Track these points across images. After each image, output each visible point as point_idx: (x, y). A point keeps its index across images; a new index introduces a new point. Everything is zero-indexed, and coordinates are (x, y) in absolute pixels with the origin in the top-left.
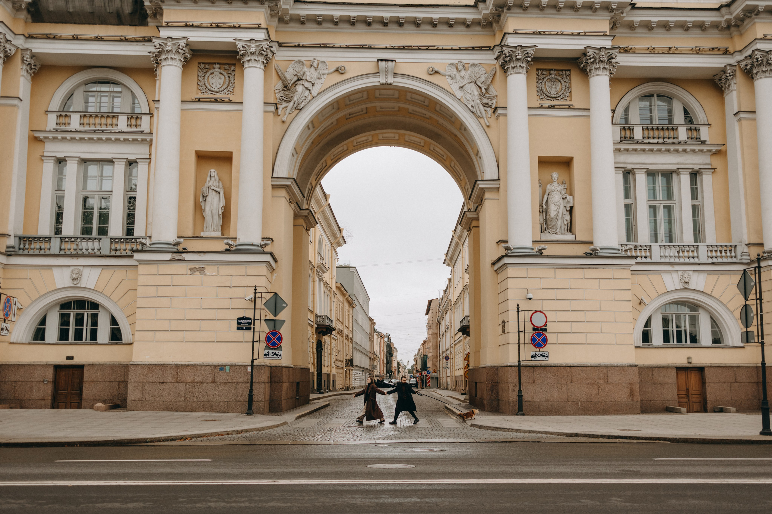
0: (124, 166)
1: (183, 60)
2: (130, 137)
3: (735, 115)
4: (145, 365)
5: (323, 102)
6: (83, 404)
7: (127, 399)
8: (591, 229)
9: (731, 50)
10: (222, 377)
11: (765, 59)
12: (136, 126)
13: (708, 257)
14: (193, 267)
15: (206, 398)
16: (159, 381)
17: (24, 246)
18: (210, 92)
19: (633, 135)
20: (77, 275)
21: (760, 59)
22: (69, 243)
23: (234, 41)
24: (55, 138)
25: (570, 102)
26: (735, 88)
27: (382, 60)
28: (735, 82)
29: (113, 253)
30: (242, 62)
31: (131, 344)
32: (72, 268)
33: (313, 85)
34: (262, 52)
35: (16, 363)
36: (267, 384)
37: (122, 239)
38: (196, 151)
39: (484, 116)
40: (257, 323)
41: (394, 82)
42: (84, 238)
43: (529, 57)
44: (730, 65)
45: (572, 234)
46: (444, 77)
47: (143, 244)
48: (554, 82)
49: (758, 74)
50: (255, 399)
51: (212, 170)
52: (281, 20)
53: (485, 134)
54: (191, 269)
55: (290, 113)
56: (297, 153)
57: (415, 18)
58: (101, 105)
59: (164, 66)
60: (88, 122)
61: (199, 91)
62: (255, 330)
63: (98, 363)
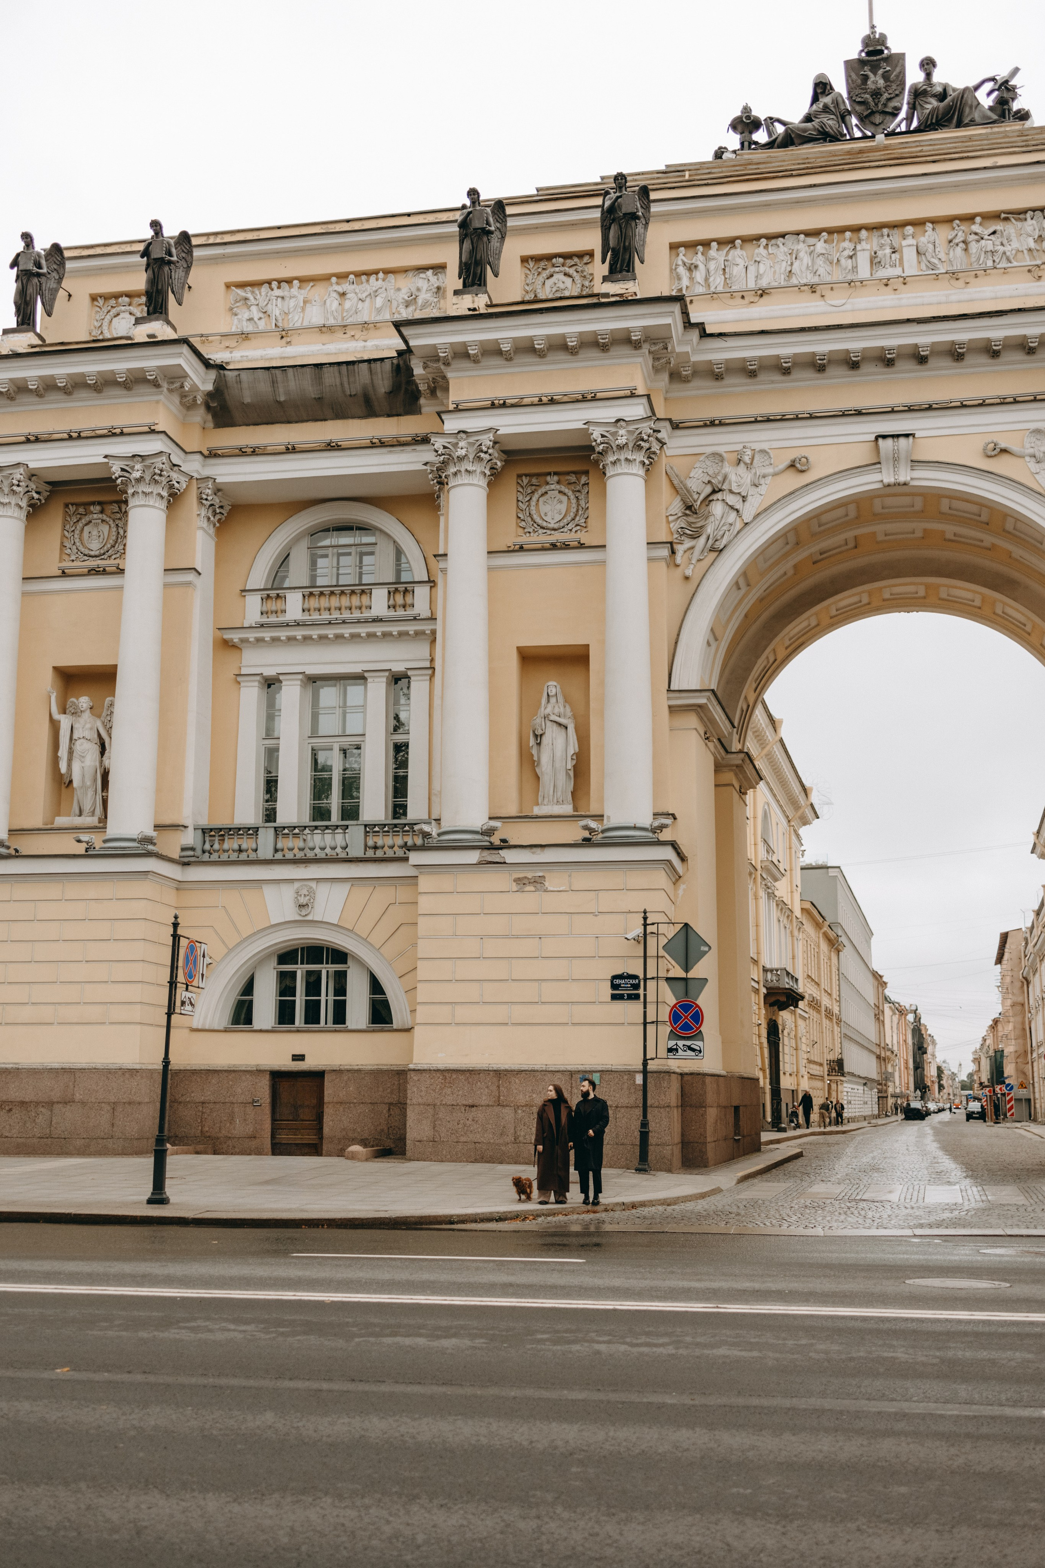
0: (384, 685)
1: (488, 473)
2: (395, 629)
4: (438, 1070)
5: (766, 532)
6: (325, 1147)
7: (405, 1138)
12: (404, 606)
14: (521, 875)
16: (465, 1102)
17: (212, 846)
18: (541, 531)
22: (291, 836)
23: (586, 426)
24: (259, 640)
27: (884, 437)
29: (370, 853)
30: (601, 467)
31: (408, 1030)
32: (297, 885)
33: (744, 499)
34: (641, 442)
35: (203, 1068)
36: (675, 1111)
37: (385, 825)
38: (518, 648)
40: (651, 985)
41: (912, 479)
42: (316, 827)
46: (1020, 459)
47: (426, 835)
50: (653, 1139)
51: (550, 683)
52: (675, 376)
54: (517, 880)
55: (699, 560)
56: (716, 640)
57: (953, 343)
58: (341, 572)
59: (453, 487)
60: (317, 606)
61: (520, 531)
62: (648, 1000)
63: (349, 1067)
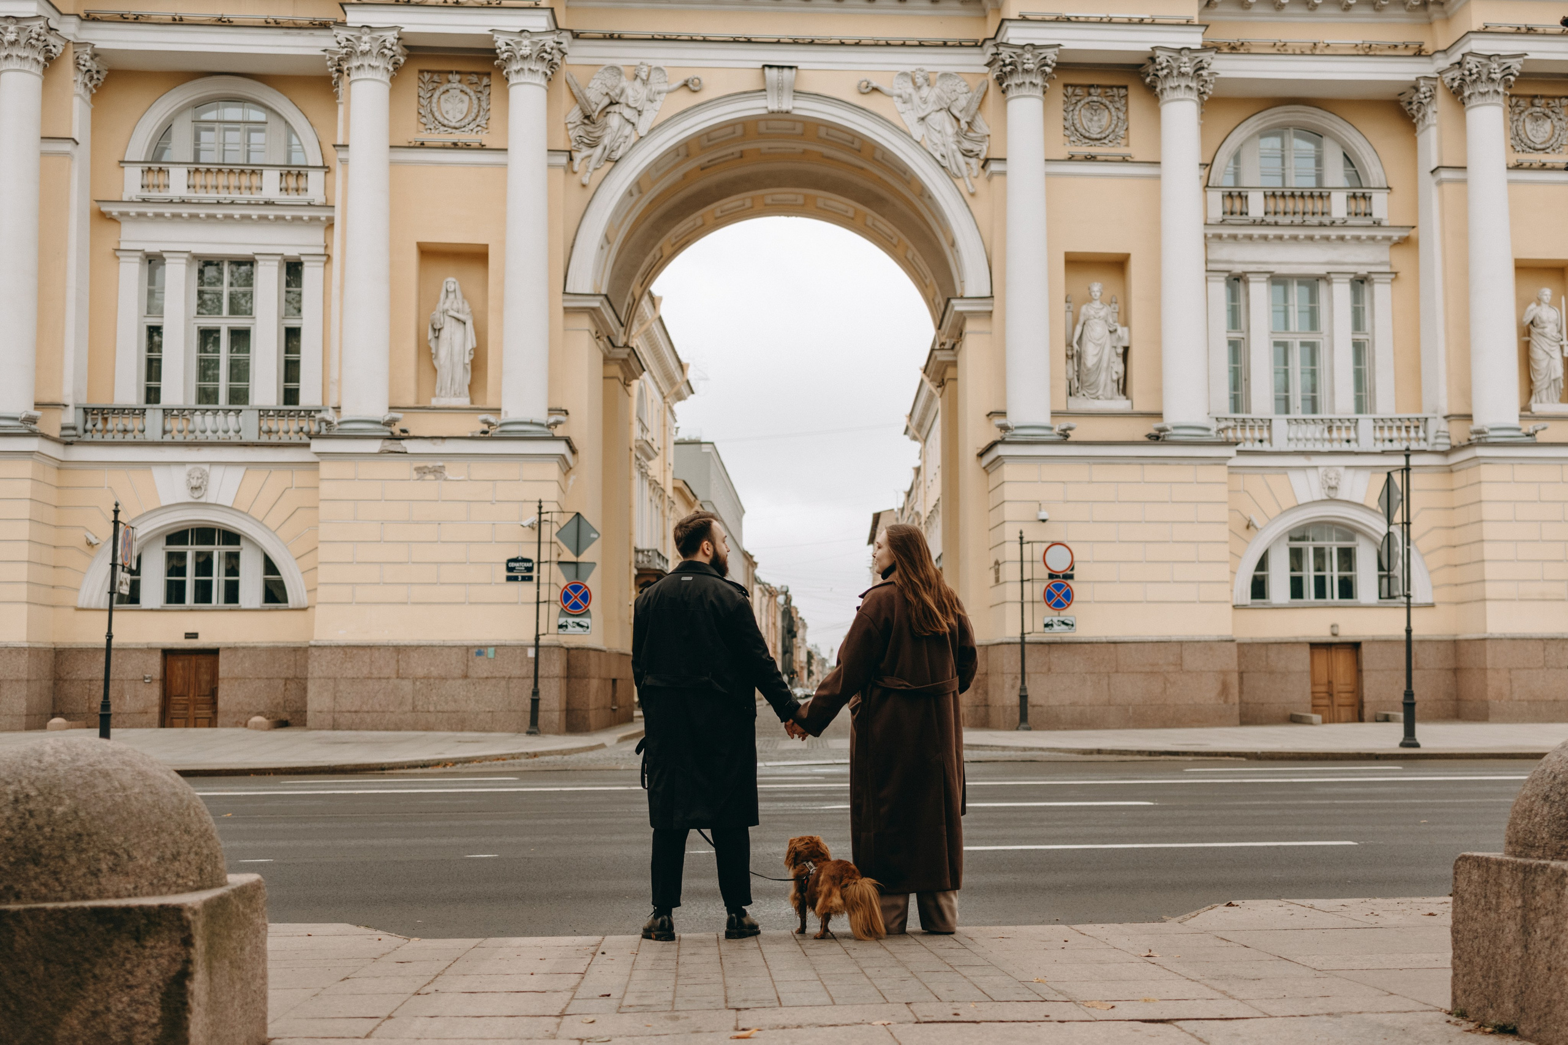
0: (277, 268)
1: (391, 69)
2: (288, 214)
3: (1432, 172)
4: (338, 647)
5: (659, 147)
6: (220, 721)
7: (305, 709)
8: (1158, 391)
9: (1428, 47)
10: (481, 668)
11: (1485, 71)
12: (297, 190)
13: (1376, 439)
14: (421, 464)
15: (452, 706)
17: (94, 426)
18: (442, 128)
19: (1247, 207)
20: (200, 481)
21: (1474, 71)
22: (179, 418)
23: (491, 33)
24: (141, 215)
25: (1126, 148)
26: (1435, 121)
27: (770, 67)
28: (1434, 109)
29: (264, 439)
30: (504, 73)
31: (305, 609)
32: (189, 467)
33: (640, 113)
34: (544, 54)
35: (90, 646)
36: (561, 680)
37: (278, 410)
38: (417, 243)
39: (965, 173)
40: (544, 568)
41: (794, 108)
42: (205, 410)
43: (1047, 65)
44: (1425, 78)
45: (1127, 399)
46: (888, 98)
47: (328, 423)
48: (1096, 110)
49: (1473, 97)
50: (542, 706)
51: (449, 279)
53: (966, 209)
54: (418, 469)
55: (596, 169)
56: (609, 242)
58: (226, 148)
59: (356, 80)
60: (203, 183)
61: (421, 127)
62: (541, 581)
63: (244, 645)
